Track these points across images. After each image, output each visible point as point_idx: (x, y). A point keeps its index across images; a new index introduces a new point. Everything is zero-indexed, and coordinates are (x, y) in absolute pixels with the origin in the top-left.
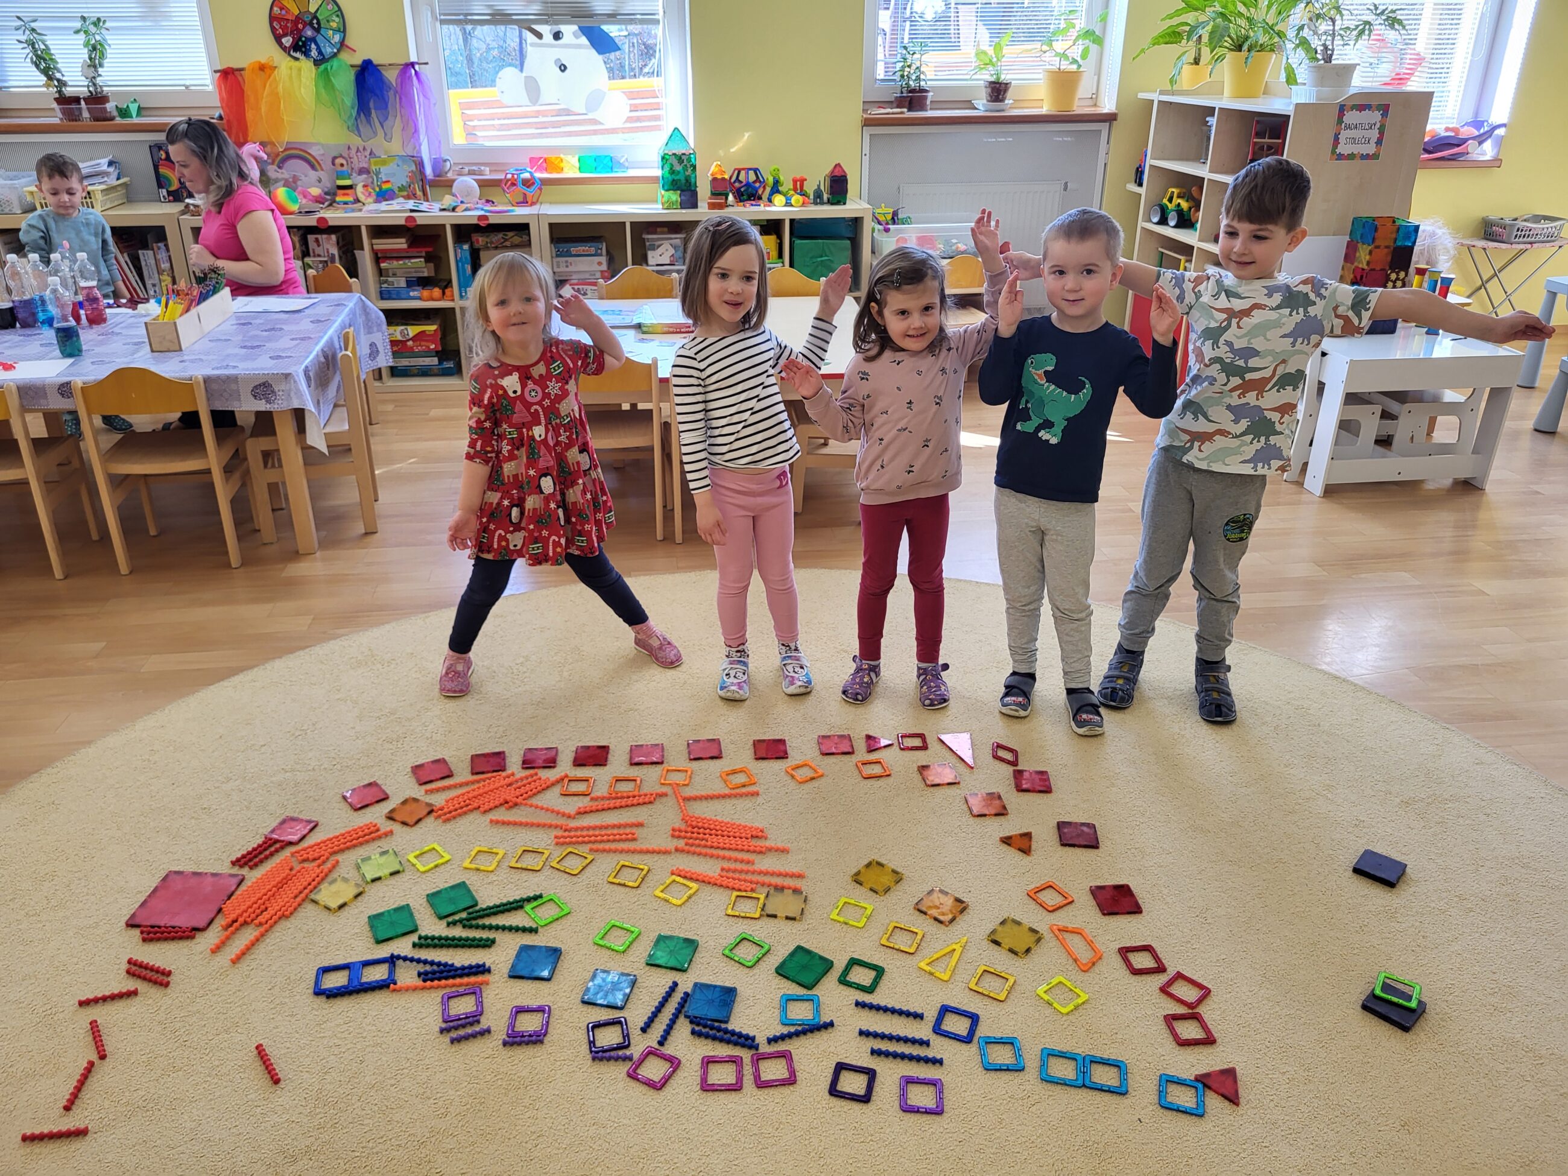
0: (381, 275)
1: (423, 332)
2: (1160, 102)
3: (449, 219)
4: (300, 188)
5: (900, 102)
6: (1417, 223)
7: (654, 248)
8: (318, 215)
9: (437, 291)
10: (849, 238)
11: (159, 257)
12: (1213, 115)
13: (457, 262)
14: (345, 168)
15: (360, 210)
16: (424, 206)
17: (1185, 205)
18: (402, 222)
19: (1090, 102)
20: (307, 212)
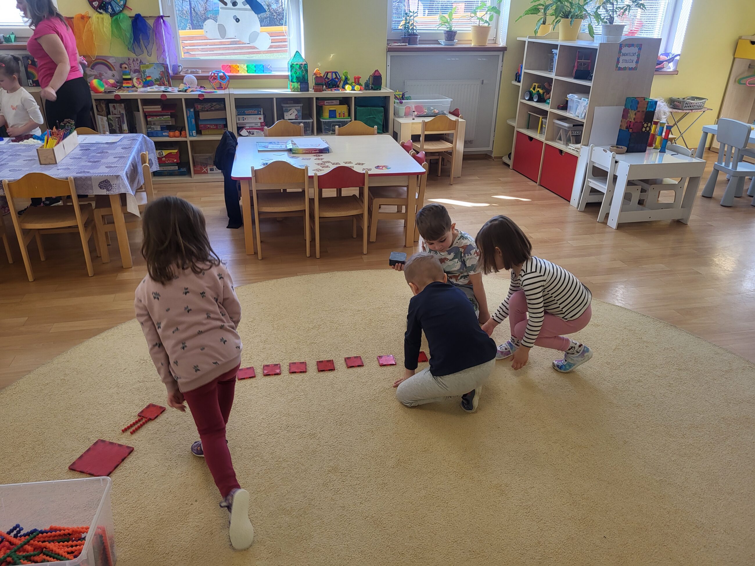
0: (147, 124)
1: (171, 153)
2: (528, 42)
3: (183, 95)
4: (104, 80)
5: (404, 40)
6: (656, 100)
7: (287, 111)
8: (115, 94)
9: (177, 133)
10: (382, 107)
12: (557, 49)
13: (188, 117)
14: (127, 69)
15: (136, 91)
16: (170, 89)
17: (541, 91)
18: (159, 97)
19: (493, 42)
20: (109, 92)
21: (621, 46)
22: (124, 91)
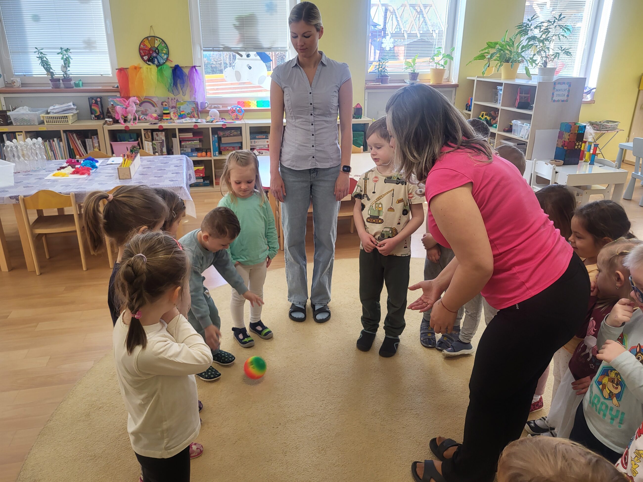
0: (181, 147)
1: (198, 169)
2: (477, 80)
3: (210, 125)
4: (149, 114)
6: (584, 125)
8: (159, 125)
9: (204, 154)
10: (362, 131)
12: (501, 86)
13: (213, 142)
14: (167, 106)
15: (174, 122)
16: (199, 121)
17: (488, 118)
18: (192, 127)
19: (447, 80)
20: (154, 123)
21: (555, 83)
22: (164, 122)
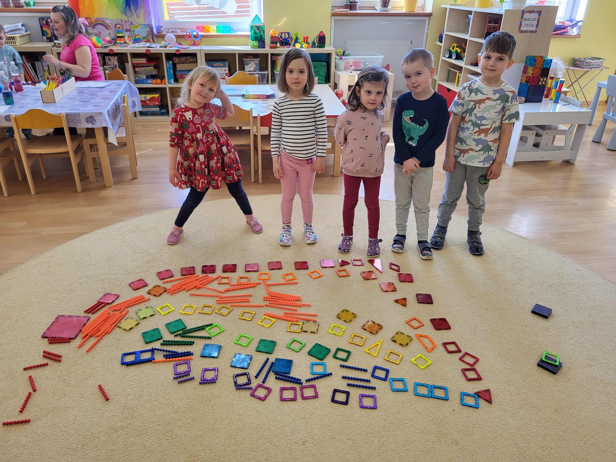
0: (136, 73)
1: (153, 97)
2: (450, 8)
4: (102, 37)
5: (346, 7)
6: (551, 59)
7: (247, 64)
8: (110, 48)
9: (159, 81)
10: (326, 62)
11: (43, 64)
12: (471, 14)
13: (167, 68)
14: (120, 29)
15: (127, 47)
16: (153, 45)
17: (459, 50)
18: (145, 52)
19: (422, 9)
20: (105, 47)
21: (523, 12)
22: (118, 46)
